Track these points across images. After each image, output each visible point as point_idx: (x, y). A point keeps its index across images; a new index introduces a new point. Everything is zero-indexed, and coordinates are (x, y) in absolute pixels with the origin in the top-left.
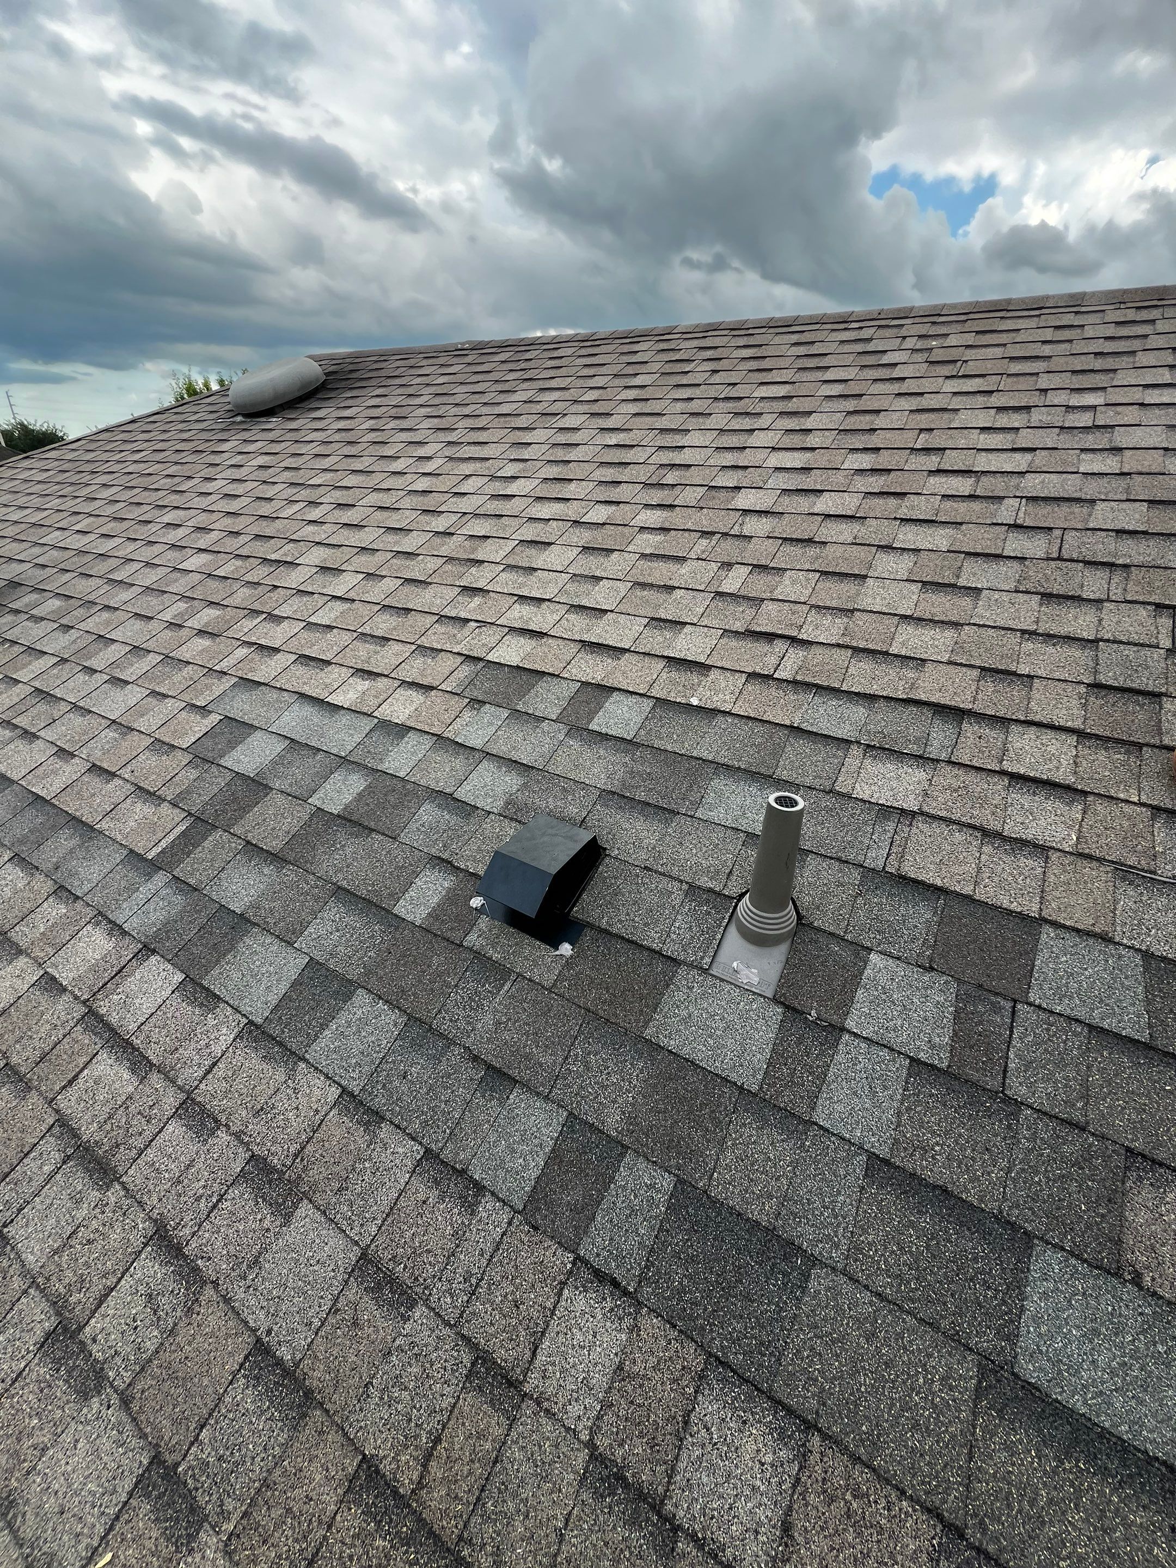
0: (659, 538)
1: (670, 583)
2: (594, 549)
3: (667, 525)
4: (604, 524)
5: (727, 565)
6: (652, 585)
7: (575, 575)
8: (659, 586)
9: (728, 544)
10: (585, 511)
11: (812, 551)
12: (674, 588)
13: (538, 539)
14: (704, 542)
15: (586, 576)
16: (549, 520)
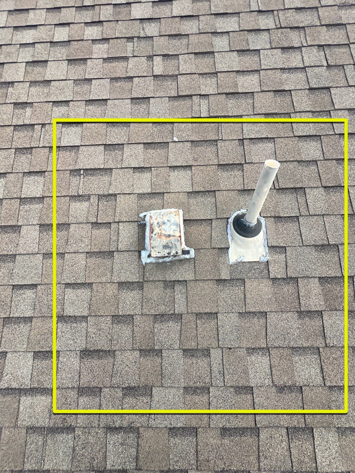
0: (106, 46)
1: (128, 75)
2: (75, 60)
3: (105, 36)
4: (69, 41)
5: (150, 58)
6: (120, 78)
7: (75, 80)
8: (124, 78)
9: (143, 43)
10: (52, 33)
11: (184, 41)
12: (132, 78)
13: (35, 59)
14: (130, 44)
15: (82, 80)
16: (34, 43)
